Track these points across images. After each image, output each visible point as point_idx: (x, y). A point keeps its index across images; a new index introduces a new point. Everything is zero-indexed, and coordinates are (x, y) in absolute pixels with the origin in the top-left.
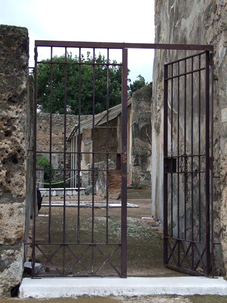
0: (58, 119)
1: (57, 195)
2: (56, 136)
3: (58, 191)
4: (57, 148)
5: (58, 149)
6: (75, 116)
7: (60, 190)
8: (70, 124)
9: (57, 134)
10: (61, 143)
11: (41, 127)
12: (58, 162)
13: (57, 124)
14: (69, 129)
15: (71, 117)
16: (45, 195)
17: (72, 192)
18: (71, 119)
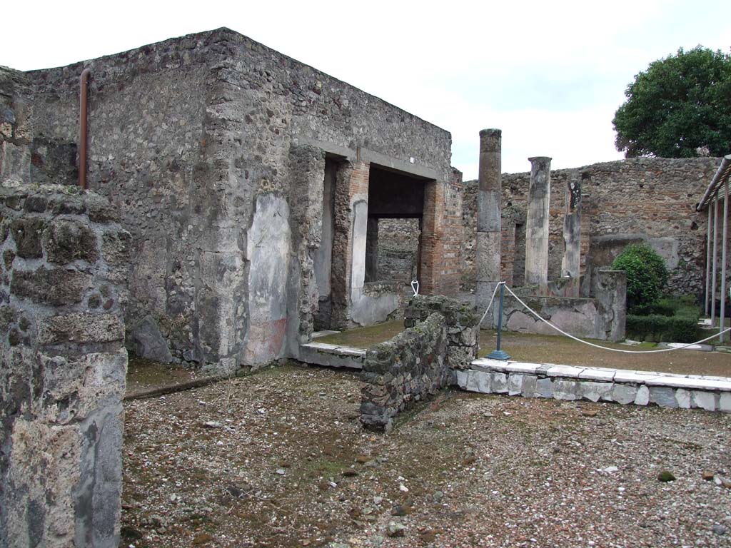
0: (680, 167)
1: (651, 405)
2: (673, 201)
3: (656, 390)
4: (676, 224)
5: (677, 228)
6: (716, 158)
7: (665, 386)
8: (705, 177)
9: (677, 198)
10: (684, 214)
11: (641, 186)
12: (679, 254)
13: (675, 178)
14: (703, 186)
15: (708, 161)
16: (609, 398)
17: (717, 400)
18: (709, 166)
